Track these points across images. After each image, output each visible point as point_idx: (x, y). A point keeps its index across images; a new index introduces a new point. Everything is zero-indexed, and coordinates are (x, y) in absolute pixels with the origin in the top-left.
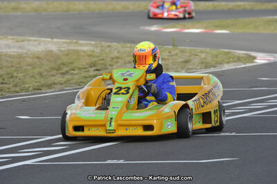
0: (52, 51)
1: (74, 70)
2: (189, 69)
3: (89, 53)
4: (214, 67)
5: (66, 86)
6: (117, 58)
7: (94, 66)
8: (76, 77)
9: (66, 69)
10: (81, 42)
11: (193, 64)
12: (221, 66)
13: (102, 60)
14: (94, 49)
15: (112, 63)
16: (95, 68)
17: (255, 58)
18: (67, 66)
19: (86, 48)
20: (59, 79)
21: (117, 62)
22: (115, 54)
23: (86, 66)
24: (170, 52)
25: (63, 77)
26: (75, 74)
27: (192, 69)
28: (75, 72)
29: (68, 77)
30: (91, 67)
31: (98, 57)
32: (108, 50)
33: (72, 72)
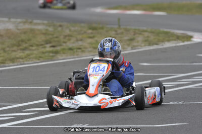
0: (10, 30)
1: (32, 46)
2: (134, 46)
3: (44, 32)
4: (157, 44)
5: (26, 61)
6: (70, 36)
7: (50, 43)
8: (35, 52)
9: (24, 45)
10: (35, 21)
11: (138, 42)
12: (163, 43)
13: (57, 37)
14: (48, 28)
15: (65, 40)
16: (51, 45)
17: (191, 37)
18: (26, 43)
19: (40, 27)
20: (20, 54)
21: (69, 40)
22: (67, 32)
23: (43, 43)
24: (116, 31)
25: (23, 53)
26: (33, 50)
27: (137, 46)
28: (34, 48)
29: (27, 52)
30: (47, 43)
31: (53, 35)
32: (60, 29)
33: (31, 48)
